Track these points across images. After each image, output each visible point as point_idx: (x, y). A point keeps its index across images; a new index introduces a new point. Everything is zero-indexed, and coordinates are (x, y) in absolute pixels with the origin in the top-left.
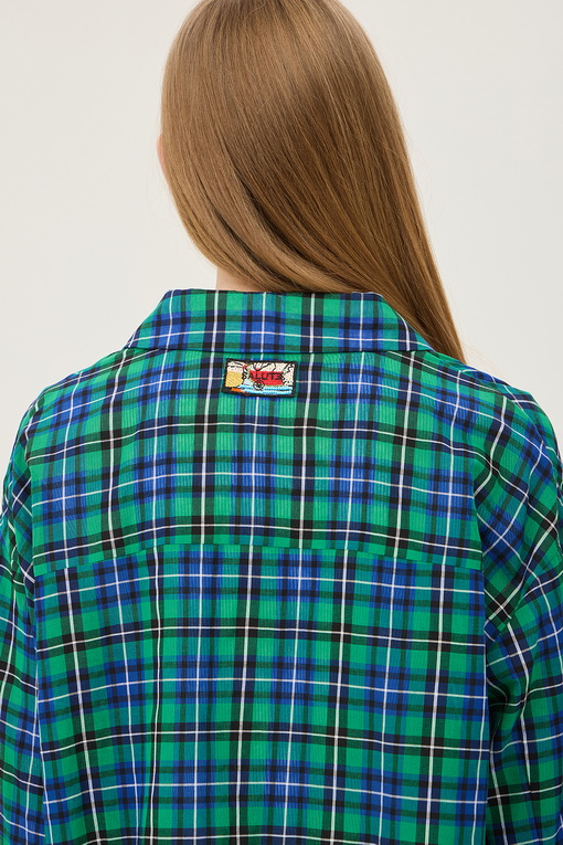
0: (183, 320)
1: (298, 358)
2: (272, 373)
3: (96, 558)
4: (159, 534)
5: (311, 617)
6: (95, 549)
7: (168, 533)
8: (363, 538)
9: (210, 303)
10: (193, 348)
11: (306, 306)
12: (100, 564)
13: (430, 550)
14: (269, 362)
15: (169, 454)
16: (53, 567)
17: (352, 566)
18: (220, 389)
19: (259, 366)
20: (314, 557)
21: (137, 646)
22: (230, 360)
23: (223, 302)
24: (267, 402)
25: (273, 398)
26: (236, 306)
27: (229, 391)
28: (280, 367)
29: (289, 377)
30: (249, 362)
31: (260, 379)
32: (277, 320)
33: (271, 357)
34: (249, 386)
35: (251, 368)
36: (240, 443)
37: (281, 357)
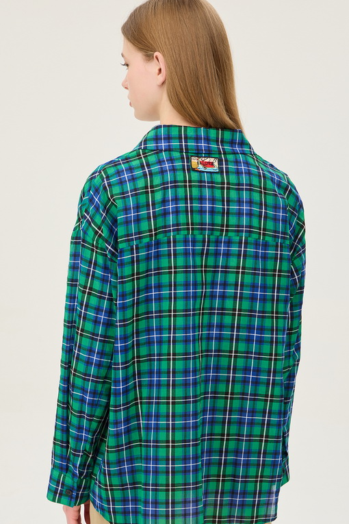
0: (168, 138)
1: (217, 156)
2: (209, 162)
3: (146, 240)
4: (174, 230)
5: (227, 264)
6: (146, 237)
7: (178, 230)
8: (250, 232)
9: (180, 131)
10: (175, 150)
11: (218, 134)
12: (148, 243)
13: (275, 237)
14: (207, 157)
15: (176, 196)
16: (129, 244)
17: (246, 243)
18: (190, 169)
19: (203, 159)
20: (229, 239)
21: (159, 278)
22: (192, 156)
23: (185, 131)
24: (209, 175)
25: (211, 173)
26: (191, 133)
27: (194, 170)
28: (212, 160)
29: (216, 164)
30: (199, 157)
31: (205, 164)
32: (207, 139)
33: (207, 155)
34: (201, 168)
35: (200, 160)
36: (201, 192)
37: (211, 155)
